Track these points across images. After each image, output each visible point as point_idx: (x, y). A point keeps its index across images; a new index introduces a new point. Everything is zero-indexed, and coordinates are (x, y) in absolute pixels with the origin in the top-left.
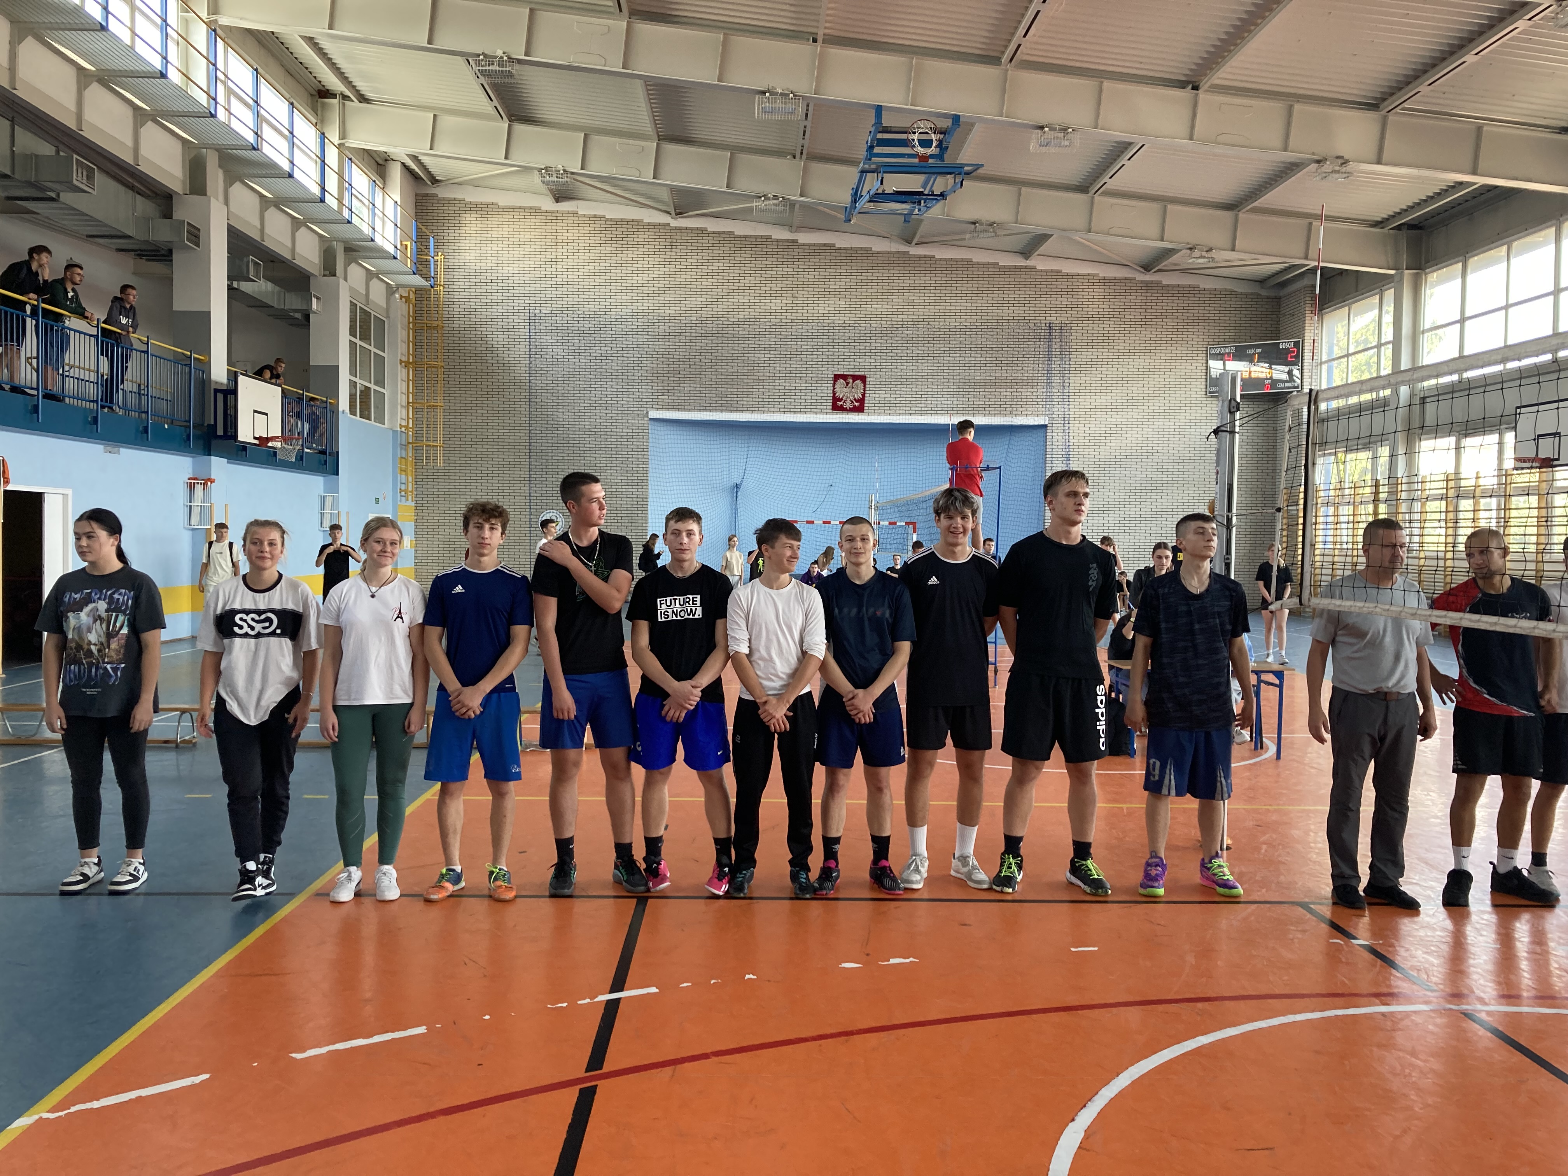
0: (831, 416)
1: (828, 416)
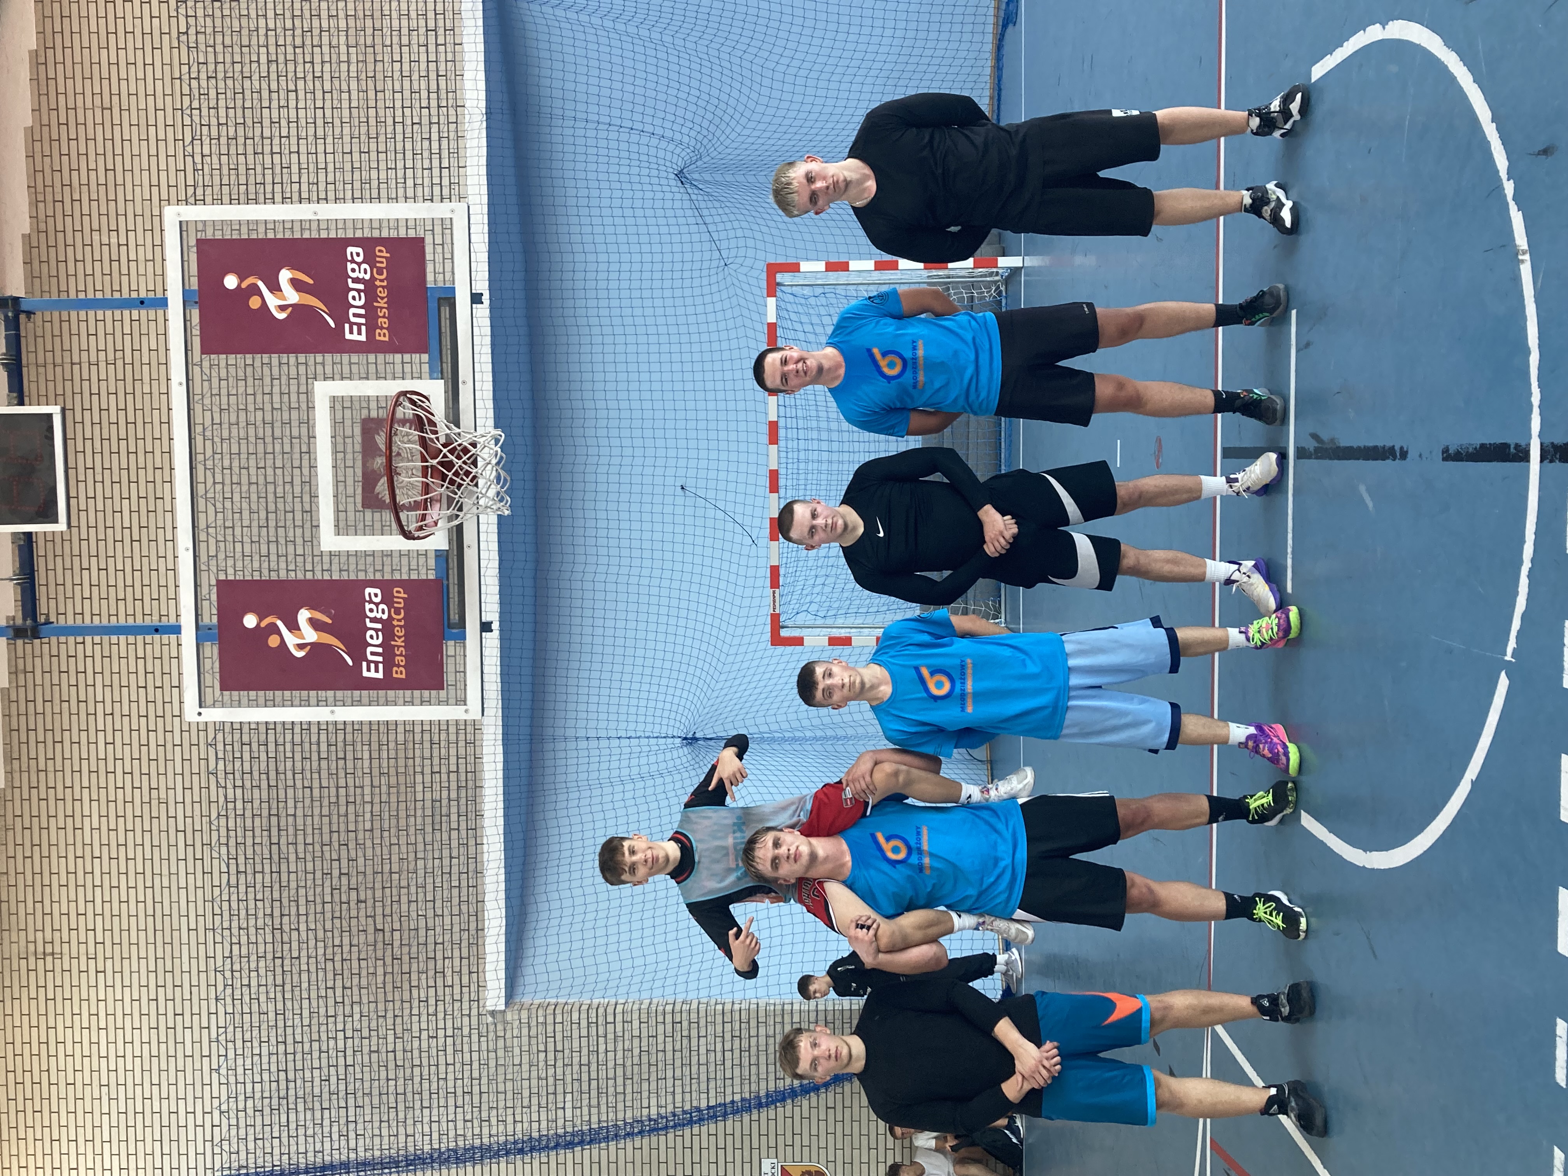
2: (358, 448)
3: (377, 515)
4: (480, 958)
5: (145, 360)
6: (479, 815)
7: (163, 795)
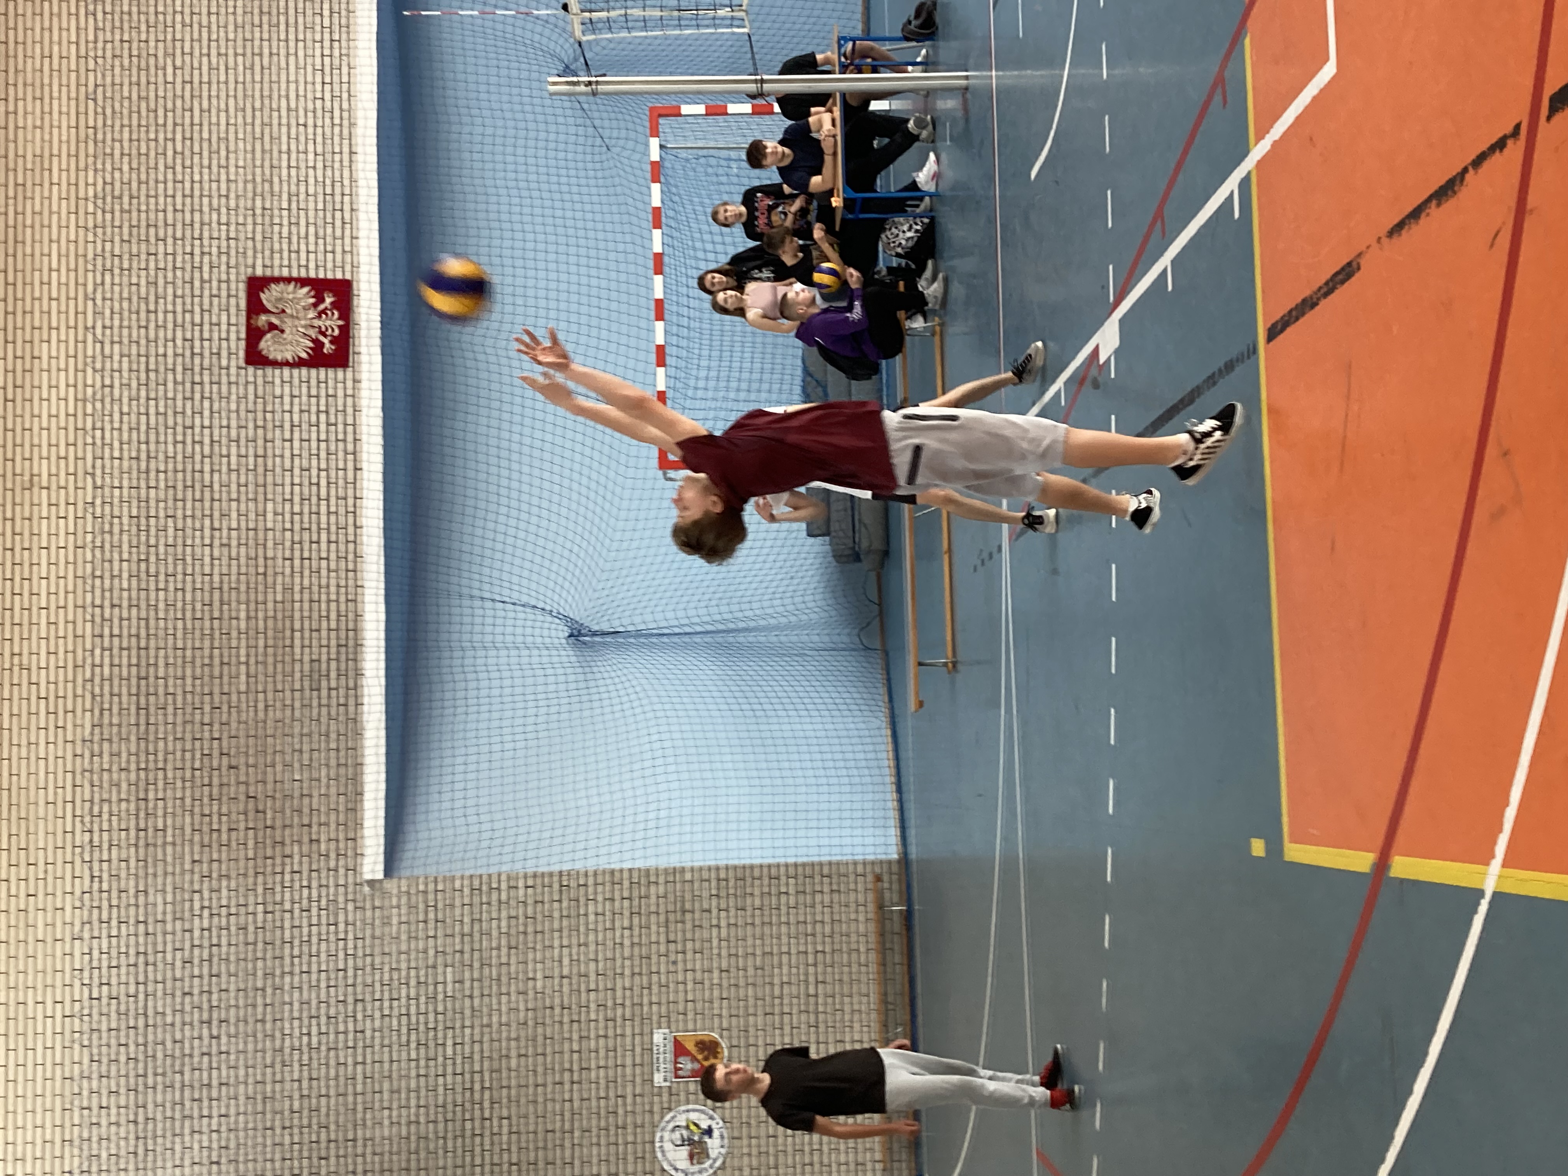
0: (364, 367)
1: (364, 376)
2: (243, 304)
3: (260, 372)
4: (359, 825)
5: (29, 222)
6: (359, 674)
7: (25, 662)
